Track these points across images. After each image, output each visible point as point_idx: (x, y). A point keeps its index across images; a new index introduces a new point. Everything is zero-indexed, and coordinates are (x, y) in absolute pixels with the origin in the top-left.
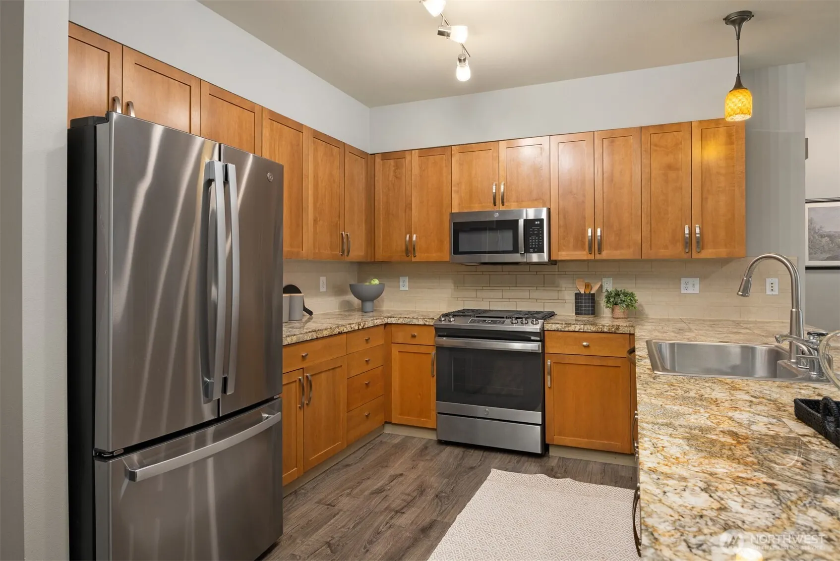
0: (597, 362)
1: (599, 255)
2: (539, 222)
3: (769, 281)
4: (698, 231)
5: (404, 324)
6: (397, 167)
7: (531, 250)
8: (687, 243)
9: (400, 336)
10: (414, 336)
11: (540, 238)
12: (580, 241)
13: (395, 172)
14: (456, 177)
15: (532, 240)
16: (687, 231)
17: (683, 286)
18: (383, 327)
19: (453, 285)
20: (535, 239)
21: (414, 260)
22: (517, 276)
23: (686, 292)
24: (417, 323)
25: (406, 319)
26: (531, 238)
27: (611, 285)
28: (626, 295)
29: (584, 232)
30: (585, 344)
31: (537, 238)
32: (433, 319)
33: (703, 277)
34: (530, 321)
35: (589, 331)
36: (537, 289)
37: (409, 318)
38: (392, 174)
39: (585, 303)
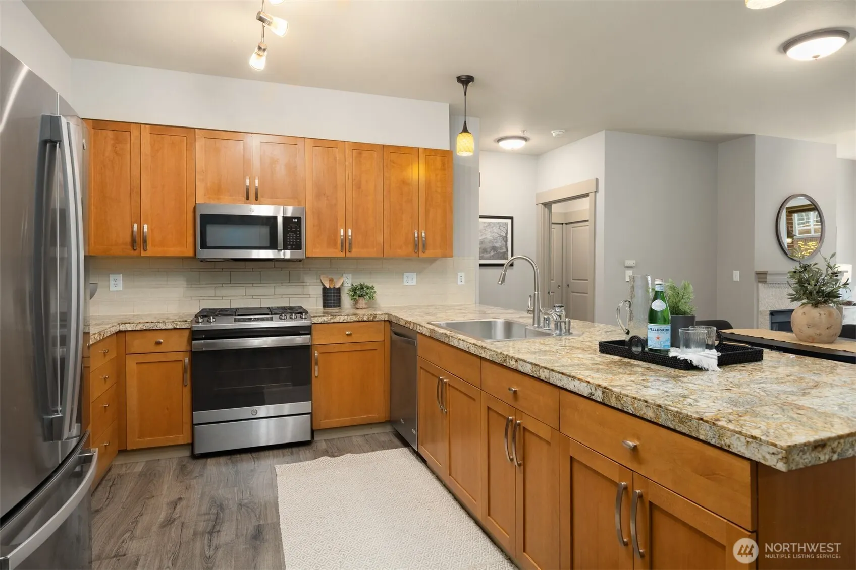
0: (358, 348)
1: (349, 253)
2: (296, 220)
3: (459, 274)
4: (424, 235)
5: (145, 330)
6: (117, 140)
7: (289, 247)
8: (416, 245)
9: (137, 345)
10: (158, 343)
11: (298, 235)
12: (332, 239)
13: (114, 146)
14: (200, 163)
15: (290, 237)
16: (416, 235)
17: (405, 279)
18: (115, 335)
19: (186, 283)
20: (293, 237)
21: (143, 254)
22: (262, 272)
23: (407, 284)
24: (164, 327)
25: (148, 324)
26: (288, 235)
27: (351, 280)
28: (368, 287)
29: (336, 232)
30: (347, 333)
31: (294, 235)
32: (186, 321)
33: (419, 272)
34: (288, 316)
35: (352, 321)
36: (282, 286)
37: (152, 322)
38: (109, 148)
39: (334, 296)
